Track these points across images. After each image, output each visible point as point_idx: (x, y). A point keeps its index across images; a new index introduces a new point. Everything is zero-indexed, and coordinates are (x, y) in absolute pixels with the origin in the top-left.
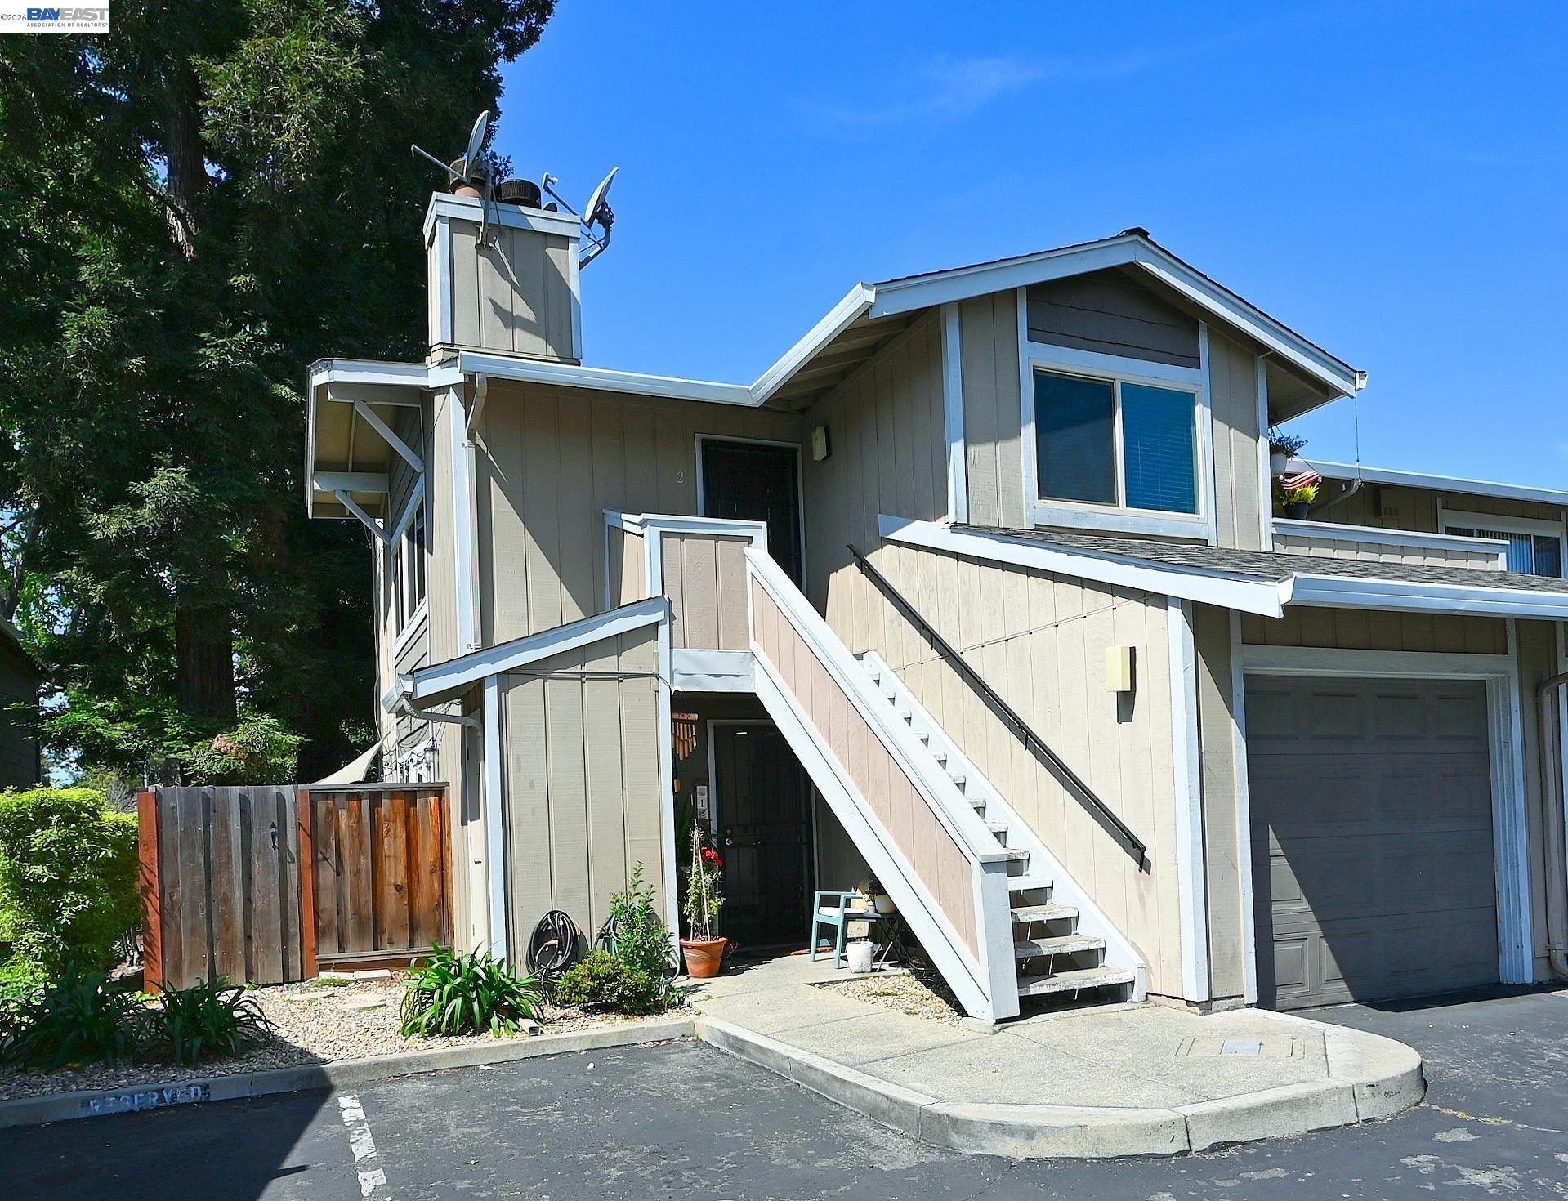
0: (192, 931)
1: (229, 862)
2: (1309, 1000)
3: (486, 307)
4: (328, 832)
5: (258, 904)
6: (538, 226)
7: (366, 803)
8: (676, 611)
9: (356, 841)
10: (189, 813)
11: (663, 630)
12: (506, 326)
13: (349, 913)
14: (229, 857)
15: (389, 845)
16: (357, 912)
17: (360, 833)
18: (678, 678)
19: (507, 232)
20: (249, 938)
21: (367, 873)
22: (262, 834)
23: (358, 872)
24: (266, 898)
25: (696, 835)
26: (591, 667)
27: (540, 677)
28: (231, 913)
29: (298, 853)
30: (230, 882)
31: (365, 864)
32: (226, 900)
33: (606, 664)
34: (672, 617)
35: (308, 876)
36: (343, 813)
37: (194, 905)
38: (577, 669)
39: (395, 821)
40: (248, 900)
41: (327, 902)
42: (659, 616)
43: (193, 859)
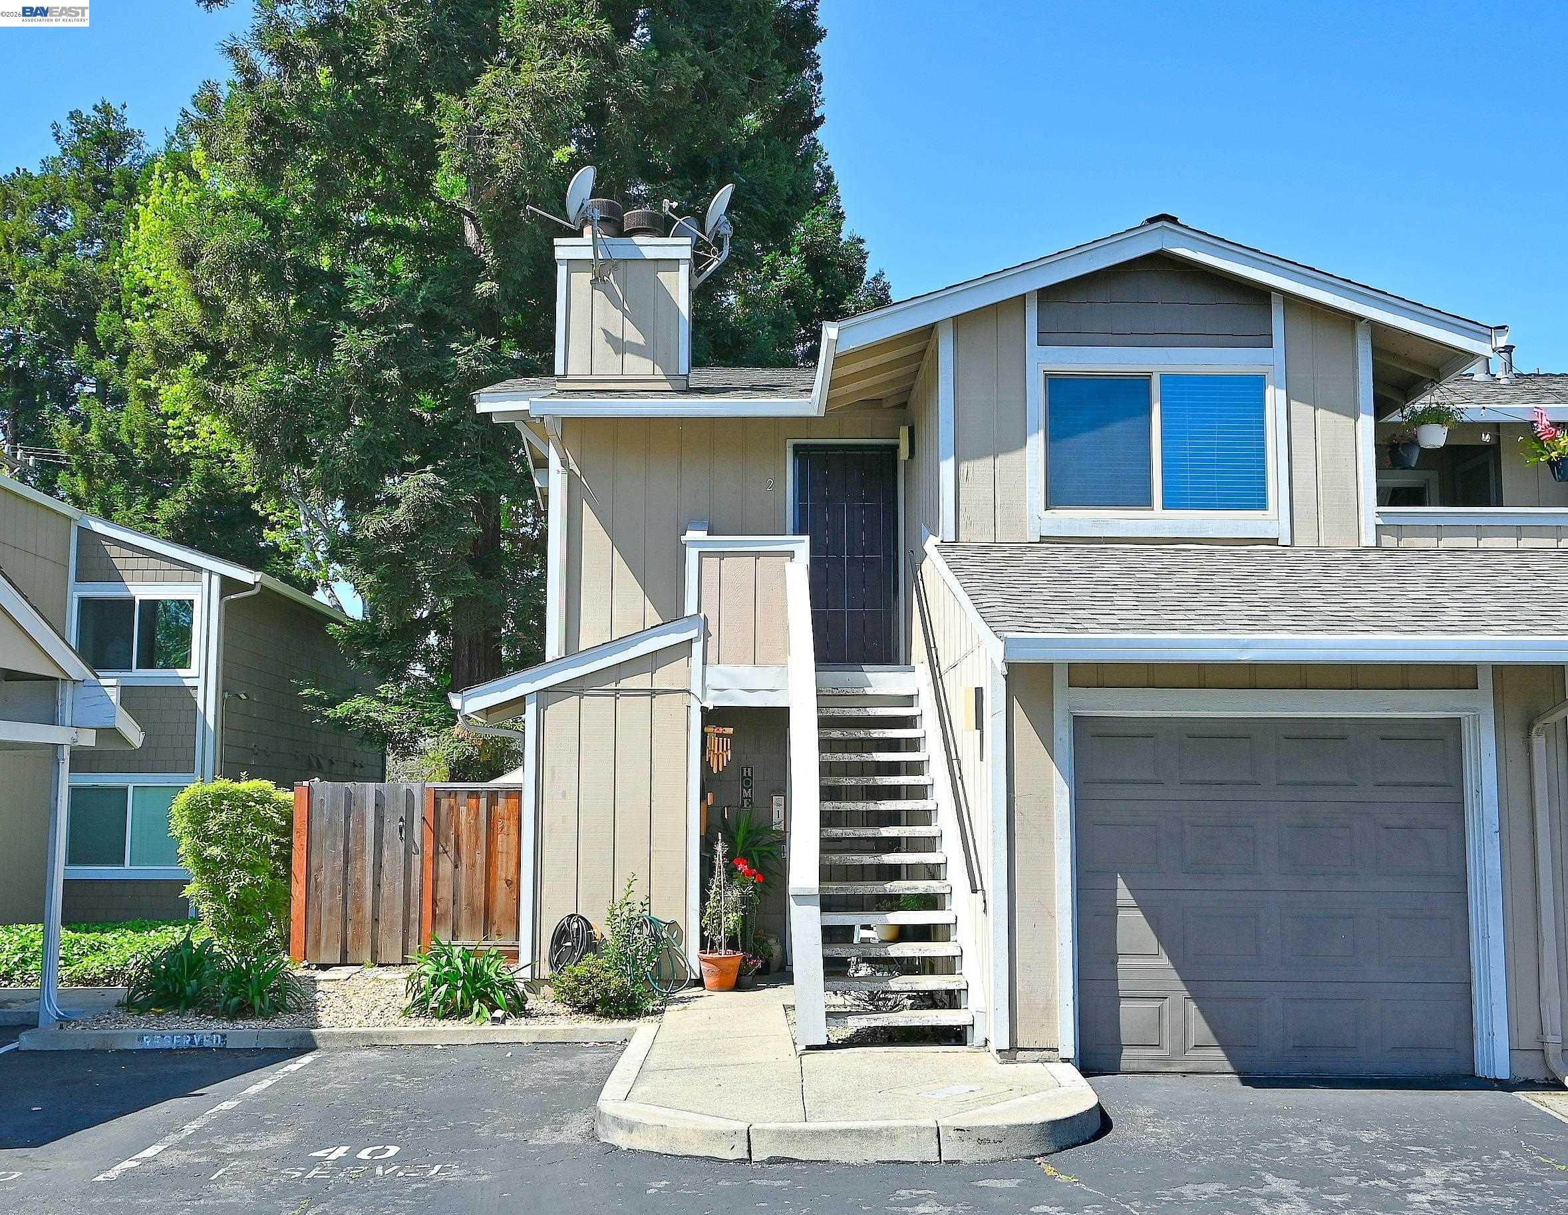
0: (330, 910)
1: (363, 851)
2: (1169, 1065)
3: (599, 336)
4: (449, 828)
5: (385, 890)
6: (649, 253)
7: (483, 801)
8: (713, 628)
9: (473, 837)
10: (334, 805)
11: (697, 648)
12: (616, 353)
13: (464, 903)
14: (363, 845)
15: (502, 841)
16: (470, 904)
17: (477, 831)
18: (711, 693)
19: (621, 264)
20: (376, 920)
21: (481, 867)
22: (392, 827)
23: (474, 865)
24: (393, 886)
25: (720, 848)
26: (625, 684)
27: (575, 694)
28: (363, 896)
29: (422, 845)
30: (363, 868)
31: (480, 858)
32: (359, 885)
33: (641, 681)
34: (707, 634)
35: (429, 866)
36: (463, 809)
37: (332, 887)
38: (612, 686)
39: (509, 819)
40: (377, 885)
41: (445, 892)
42: (693, 634)
43: (334, 846)
